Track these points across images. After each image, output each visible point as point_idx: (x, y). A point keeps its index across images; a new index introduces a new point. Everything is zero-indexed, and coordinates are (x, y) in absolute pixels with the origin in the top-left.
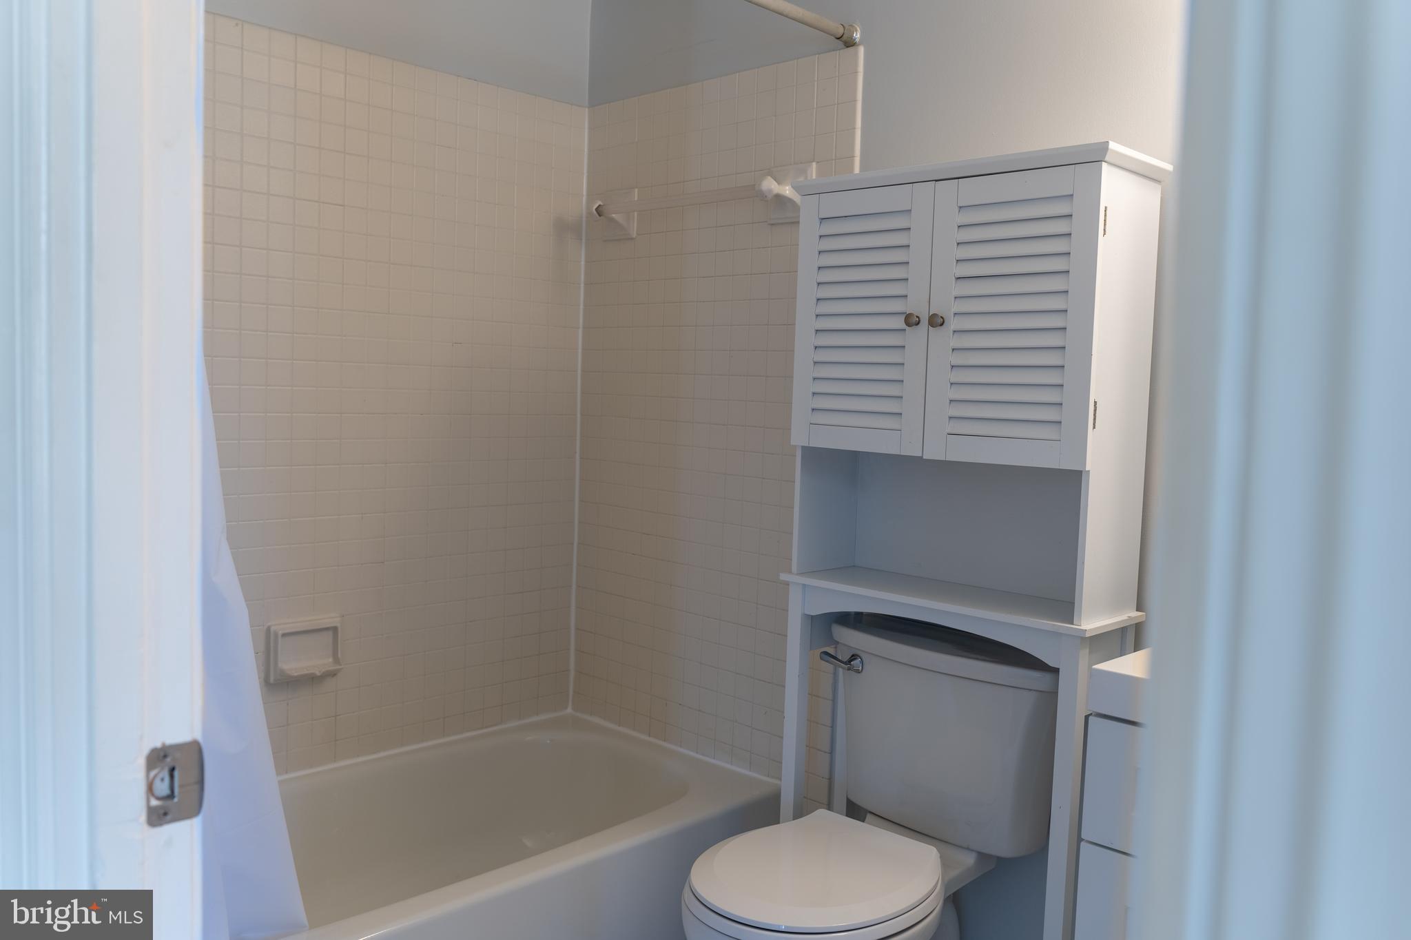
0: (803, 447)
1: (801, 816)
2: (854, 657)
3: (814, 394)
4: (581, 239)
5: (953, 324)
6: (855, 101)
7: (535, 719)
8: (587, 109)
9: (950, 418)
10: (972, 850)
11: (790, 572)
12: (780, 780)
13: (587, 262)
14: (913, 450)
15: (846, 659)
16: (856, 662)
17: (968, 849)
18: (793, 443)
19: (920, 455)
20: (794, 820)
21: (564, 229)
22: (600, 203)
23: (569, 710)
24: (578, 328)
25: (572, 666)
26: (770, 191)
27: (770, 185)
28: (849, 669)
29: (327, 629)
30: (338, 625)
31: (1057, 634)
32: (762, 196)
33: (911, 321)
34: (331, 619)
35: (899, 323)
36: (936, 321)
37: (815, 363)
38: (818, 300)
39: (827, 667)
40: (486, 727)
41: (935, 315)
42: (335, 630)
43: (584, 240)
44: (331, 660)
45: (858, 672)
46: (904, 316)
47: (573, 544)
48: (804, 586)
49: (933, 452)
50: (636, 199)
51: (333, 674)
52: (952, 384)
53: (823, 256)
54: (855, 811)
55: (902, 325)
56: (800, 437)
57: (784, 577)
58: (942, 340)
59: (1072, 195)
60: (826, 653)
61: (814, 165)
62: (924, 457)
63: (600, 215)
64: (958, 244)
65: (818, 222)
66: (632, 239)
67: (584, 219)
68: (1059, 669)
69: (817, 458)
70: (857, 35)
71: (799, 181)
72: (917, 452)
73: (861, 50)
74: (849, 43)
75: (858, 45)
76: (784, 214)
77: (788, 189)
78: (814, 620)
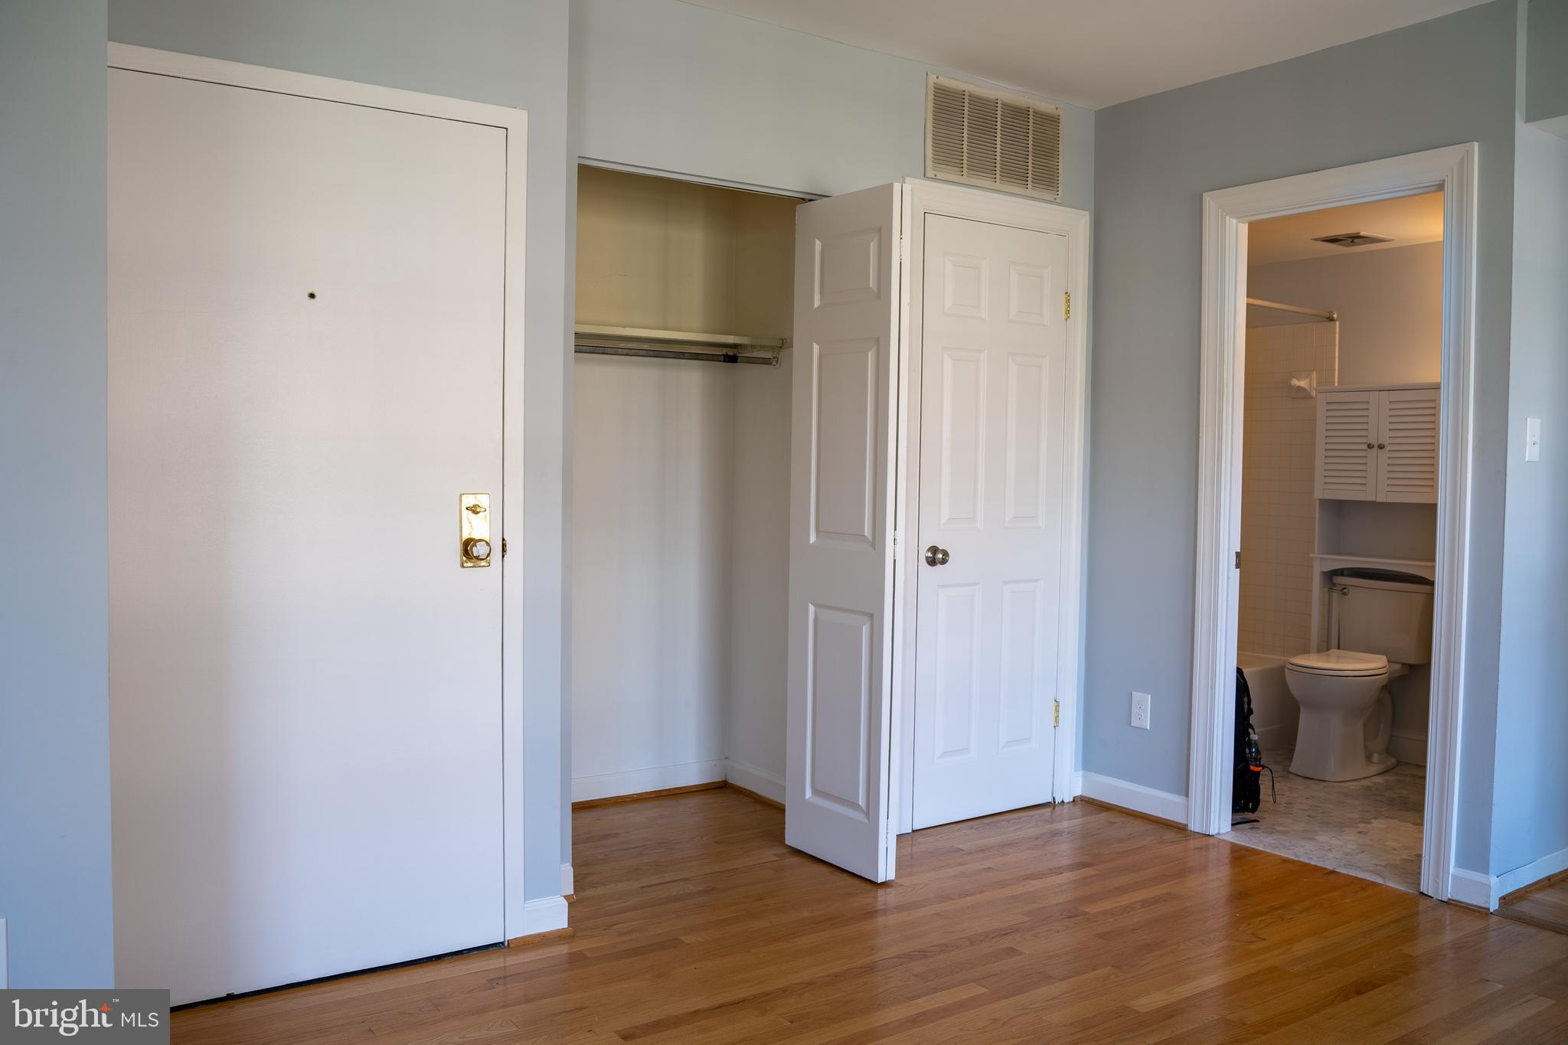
0: (1320, 500)
3: (1325, 475)
5: (1389, 448)
9: (1388, 485)
10: (1399, 663)
11: (1314, 553)
14: (1371, 498)
15: (1340, 589)
16: (1345, 589)
18: (1315, 497)
26: (1295, 385)
27: (1295, 382)
28: (1342, 594)
32: (1291, 387)
33: (1370, 446)
35: (1366, 447)
36: (1381, 447)
37: (1325, 463)
38: (1326, 437)
39: (1331, 593)
41: (1380, 445)
45: (1346, 594)
46: (1367, 444)
48: (1321, 558)
49: (1381, 498)
53: (1328, 425)
55: (1366, 448)
56: (1319, 493)
58: (1383, 455)
59: (1429, 400)
60: (1331, 587)
61: (1315, 372)
62: (1377, 501)
65: (1326, 404)
68: (1434, 582)
69: (1324, 503)
70: (1335, 316)
71: (1308, 380)
72: (1374, 499)
73: (1337, 323)
74: (1331, 319)
75: (1336, 321)
76: (1301, 394)
77: (1303, 383)
78: (1324, 573)
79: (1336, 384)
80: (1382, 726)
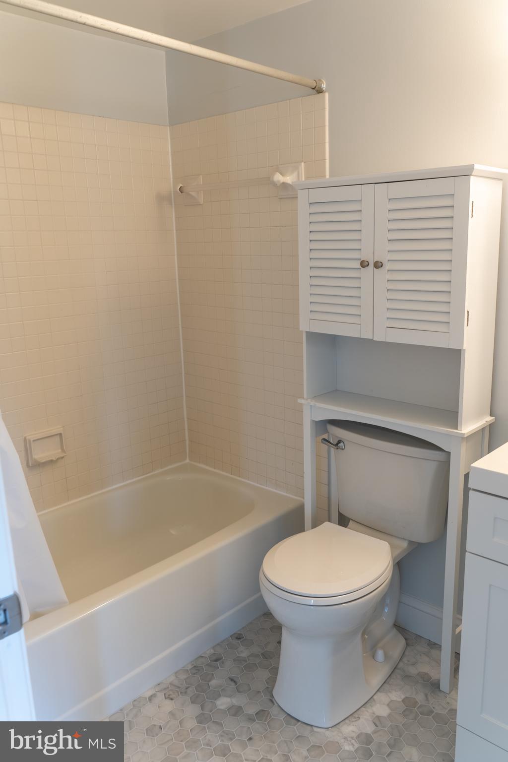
0: (307, 333)
1: (315, 527)
2: (339, 442)
3: (311, 302)
4: (172, 204)
5: (387, 266)
6: (325, 126)
7: (170, 467)
8: (168, 127)
9: (387, 318)
10: (406, 540)
11: (303, 398)
12: (304, 498)
13: (176, 217)
14: (367, 335)
15: (335, 443)
16: (341, 445)
17: (404, 539)
18: (301, 329)
19: (372, 338)
20: (312, 528)
21: (162, 199)
22: (181, 185)
23: (188, 461)
24: (175, 255)
25: (187, 438)
26: (279, 181)
27: (279, 178)
28: (337, 449)
29: (56, 435)
30: (62, 432)
31: (449, 435)
32: (274, 184)
33: (364, 264)
34: (57, 429)
35: (358, 265)
36: (378, 265)
37: (311, 285)
38: (311, 250)
39: (325, 447)
40: (145, 474)
41: (377, 262)
42: (60, 434)
43: (173, 205)
44: (60, 450)
45: (343, 449)
46: (360, 261)
47: (182, 374)
48: (311, 406)
49: (379, 337)
50: (201, 183)
51: (62, 458)
52: (388, 299)
54: (343, 521)
56: (305, 326)
57: (300, 401)
58: (382, 274)
59: (453, 195)
60: (324, 439)
61: (303, 164)
62: (374, 340)
63: (182, 193)
64: (389, 220)
65: (308, 205)
66: (200, 205)
67: (172, 193)
68: (450, 452)
69: (315, 338)
70: (324, 86)
71: (295, 174)
72: (371, 338)
73: (327, 95)
74: (320, 91)
75: (325, 92)
76: (287, 193)
77: (289, 179)
78: (317, 423)
79: (328, 177)
80: (386, 610)
